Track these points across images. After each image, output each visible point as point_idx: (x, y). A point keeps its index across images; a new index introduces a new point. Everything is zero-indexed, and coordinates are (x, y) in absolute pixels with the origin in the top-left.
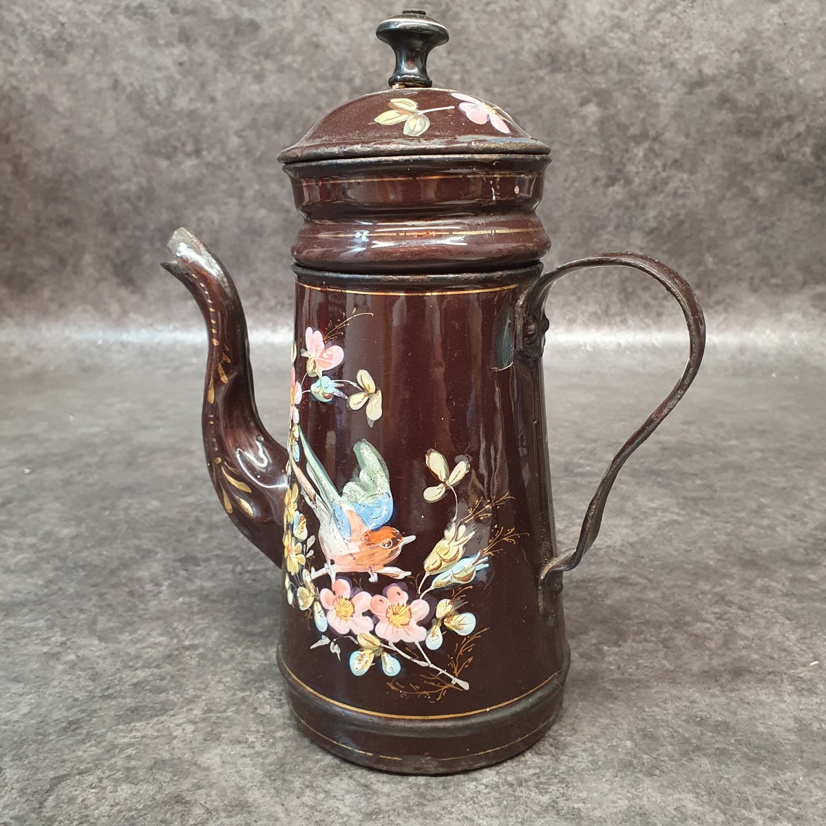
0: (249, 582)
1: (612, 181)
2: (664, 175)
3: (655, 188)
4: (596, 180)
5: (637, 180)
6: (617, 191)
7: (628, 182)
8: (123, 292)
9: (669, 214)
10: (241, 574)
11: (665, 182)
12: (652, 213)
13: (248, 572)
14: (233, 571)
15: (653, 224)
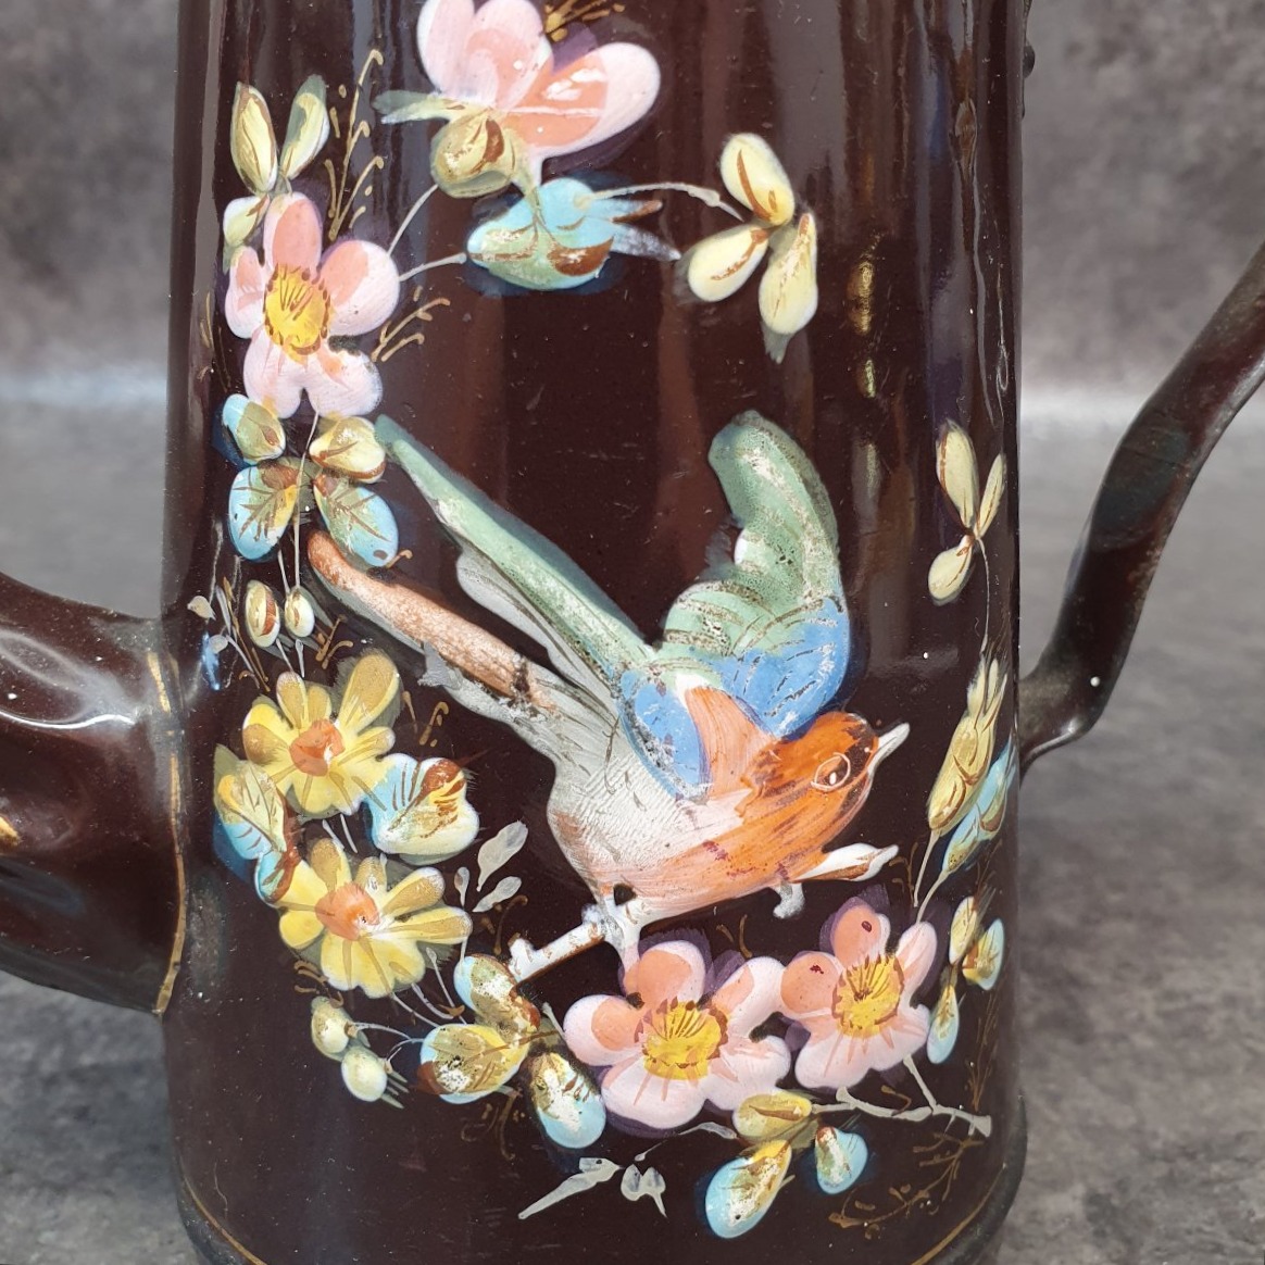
0: (62, 1121)
1: (1109, 52)
2: (1228, 39)
3: (1205, 70)
4: (1073, 49)
5: (1166, 52)
6: (1118, 77)
7: (1146, 55)
8: (35, 295)
9: (1230, 133)
10: (51, 1082)
11: (1229, 57)
12: (1192, 131)
13: (77, 1075)
14: (32, 1067)
15: (1193, 155)
